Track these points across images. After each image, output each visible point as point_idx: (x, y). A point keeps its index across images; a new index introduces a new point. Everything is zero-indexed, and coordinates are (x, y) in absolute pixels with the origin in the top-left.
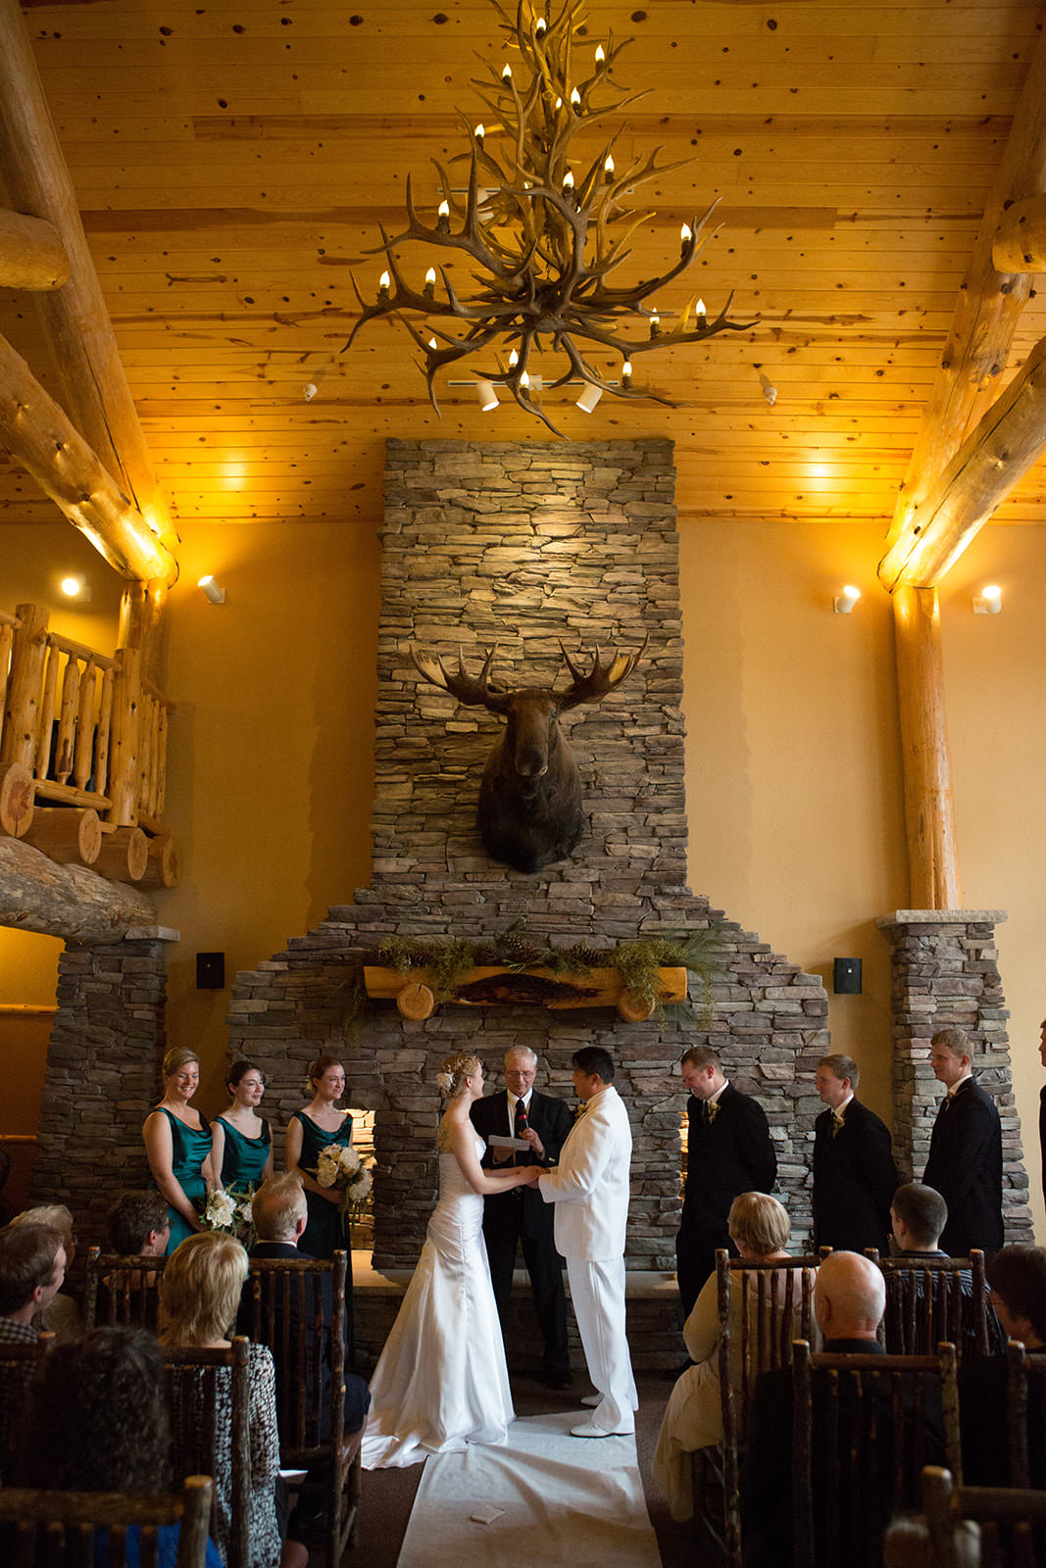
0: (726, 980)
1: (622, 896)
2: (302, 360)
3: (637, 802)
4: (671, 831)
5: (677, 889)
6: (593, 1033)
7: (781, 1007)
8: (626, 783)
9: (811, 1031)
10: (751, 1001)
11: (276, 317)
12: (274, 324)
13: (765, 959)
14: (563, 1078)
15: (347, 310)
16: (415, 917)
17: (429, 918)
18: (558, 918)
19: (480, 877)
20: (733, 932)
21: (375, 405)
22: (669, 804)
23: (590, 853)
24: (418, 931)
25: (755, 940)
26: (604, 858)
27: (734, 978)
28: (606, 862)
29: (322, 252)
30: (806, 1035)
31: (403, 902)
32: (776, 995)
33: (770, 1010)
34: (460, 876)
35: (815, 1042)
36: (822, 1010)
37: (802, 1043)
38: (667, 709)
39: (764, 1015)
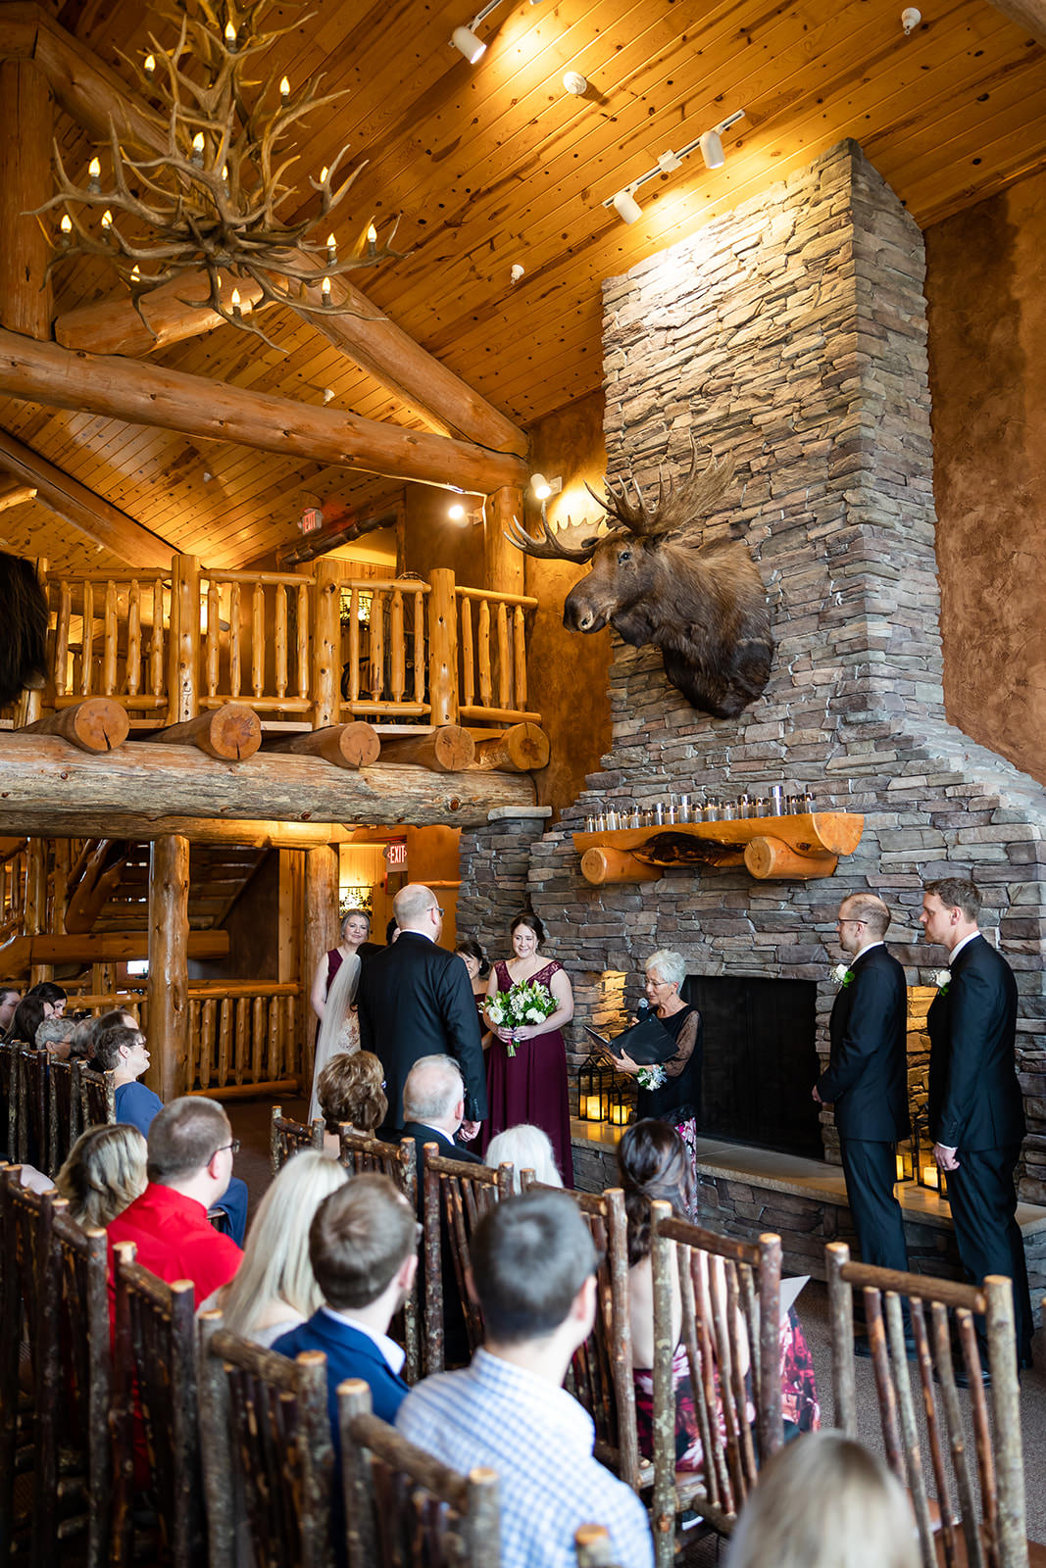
0: (916, 822)
1: (809, 731)
2: (492, 248)
3: (822, 617)
4: (850, 646)
5: (861, 716)
6: (789, 891)
7: (979, 853)
8: (810, 598)
9: (1018, 885)
10: (946, 847)
11: (448, 225)
12: (449, 231)
13: (959, 791)
14: (764, 942)
15: (484, 188)
16: (645, 778)
17: (654, 778)
18: (756, 765)
19: (689, 730)
20: (921, 762)
21: (571, 257)
22: (850, 614)
23: (780, 687)
24: (647, 792)
25: (945, 768)
26: (790, 691)
27: (927, 818)
28: (793, 695)
29: (429, 152)
30: (1010, 890)
31: (633, 765)
32: (971, 839)
33: (965, 858)
34: (675, 731)
35: (1020, 900)
36: (1029, 855)
37: (1006, 900)
38: (849, 495)
39: (960, 864)
